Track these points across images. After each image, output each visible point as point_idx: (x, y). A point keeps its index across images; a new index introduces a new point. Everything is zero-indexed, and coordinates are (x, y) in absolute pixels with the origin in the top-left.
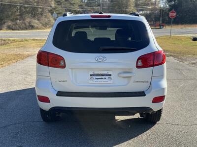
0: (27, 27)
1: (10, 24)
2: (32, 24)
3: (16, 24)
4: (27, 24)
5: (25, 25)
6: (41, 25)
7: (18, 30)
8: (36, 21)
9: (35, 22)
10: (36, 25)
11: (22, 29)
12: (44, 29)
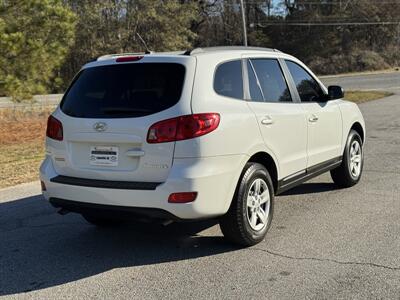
0: (352, 67)
1: (319, 62)
2: (363, 60)
3: (332, 62)
4: (353, 60)
5: (349, 62)
6: (382, 60)
7: (334, 73)
8: (374, 54)
9: (371, 56)
10: (370, 62)
11: (341, 72)
12: (386, 68)
